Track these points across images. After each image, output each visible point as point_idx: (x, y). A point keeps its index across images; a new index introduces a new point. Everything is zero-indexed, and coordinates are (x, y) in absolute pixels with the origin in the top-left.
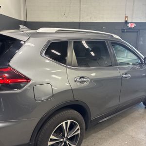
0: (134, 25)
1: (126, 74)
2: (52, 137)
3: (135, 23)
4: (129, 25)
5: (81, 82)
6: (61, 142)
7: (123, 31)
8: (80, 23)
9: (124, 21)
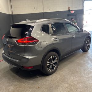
0: (73, 12)
1: (73, 36)
2: (48, 62)
3: (74, 10)
4: (71, 12)
5: (56, 40)
6: (51, 65)
7: (68, 15)
8: (44, 13)
9: (68, 10)
